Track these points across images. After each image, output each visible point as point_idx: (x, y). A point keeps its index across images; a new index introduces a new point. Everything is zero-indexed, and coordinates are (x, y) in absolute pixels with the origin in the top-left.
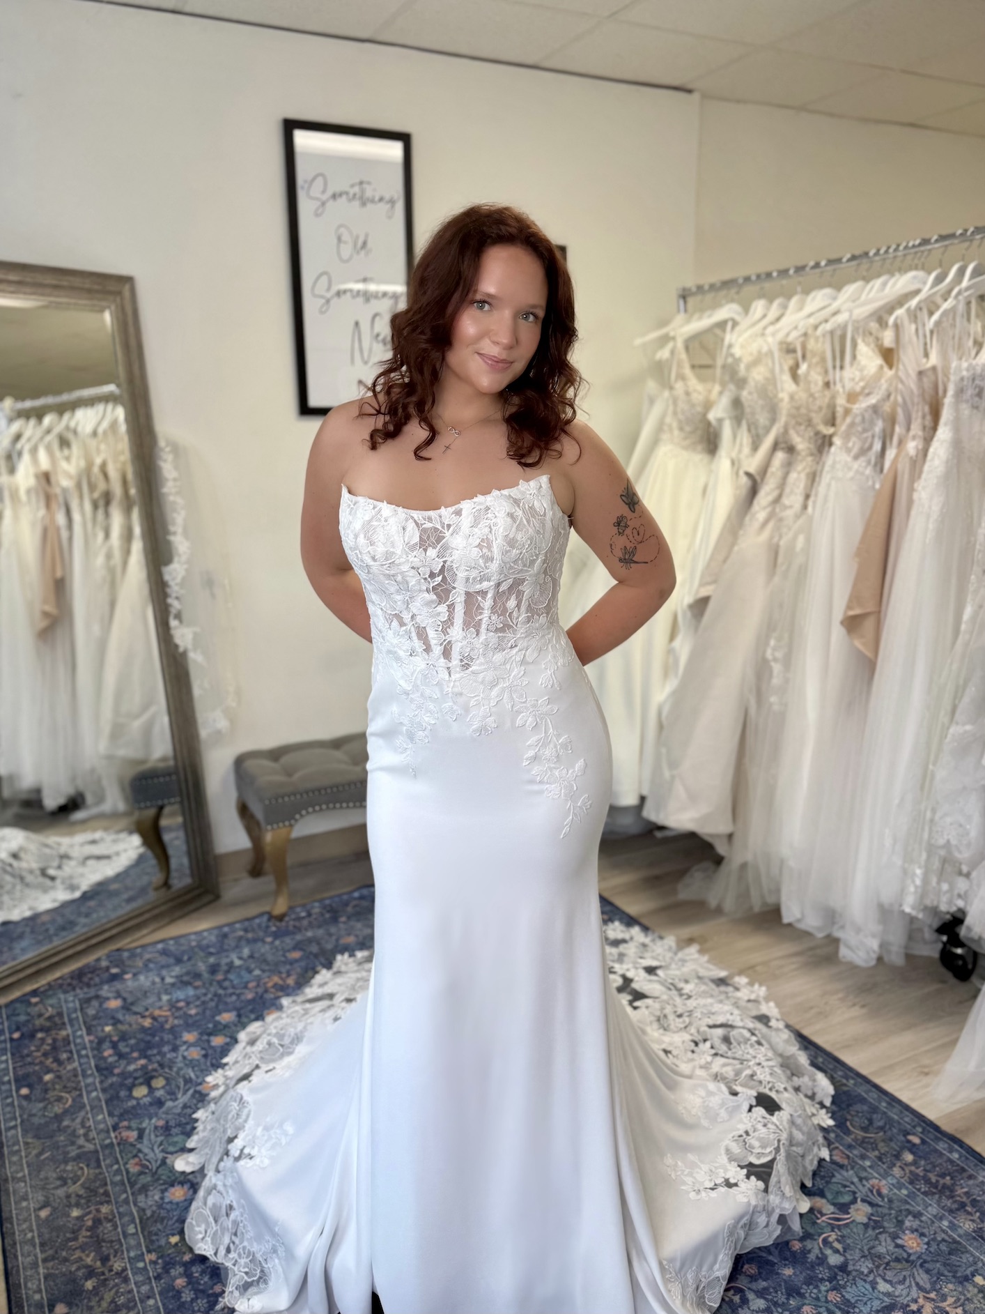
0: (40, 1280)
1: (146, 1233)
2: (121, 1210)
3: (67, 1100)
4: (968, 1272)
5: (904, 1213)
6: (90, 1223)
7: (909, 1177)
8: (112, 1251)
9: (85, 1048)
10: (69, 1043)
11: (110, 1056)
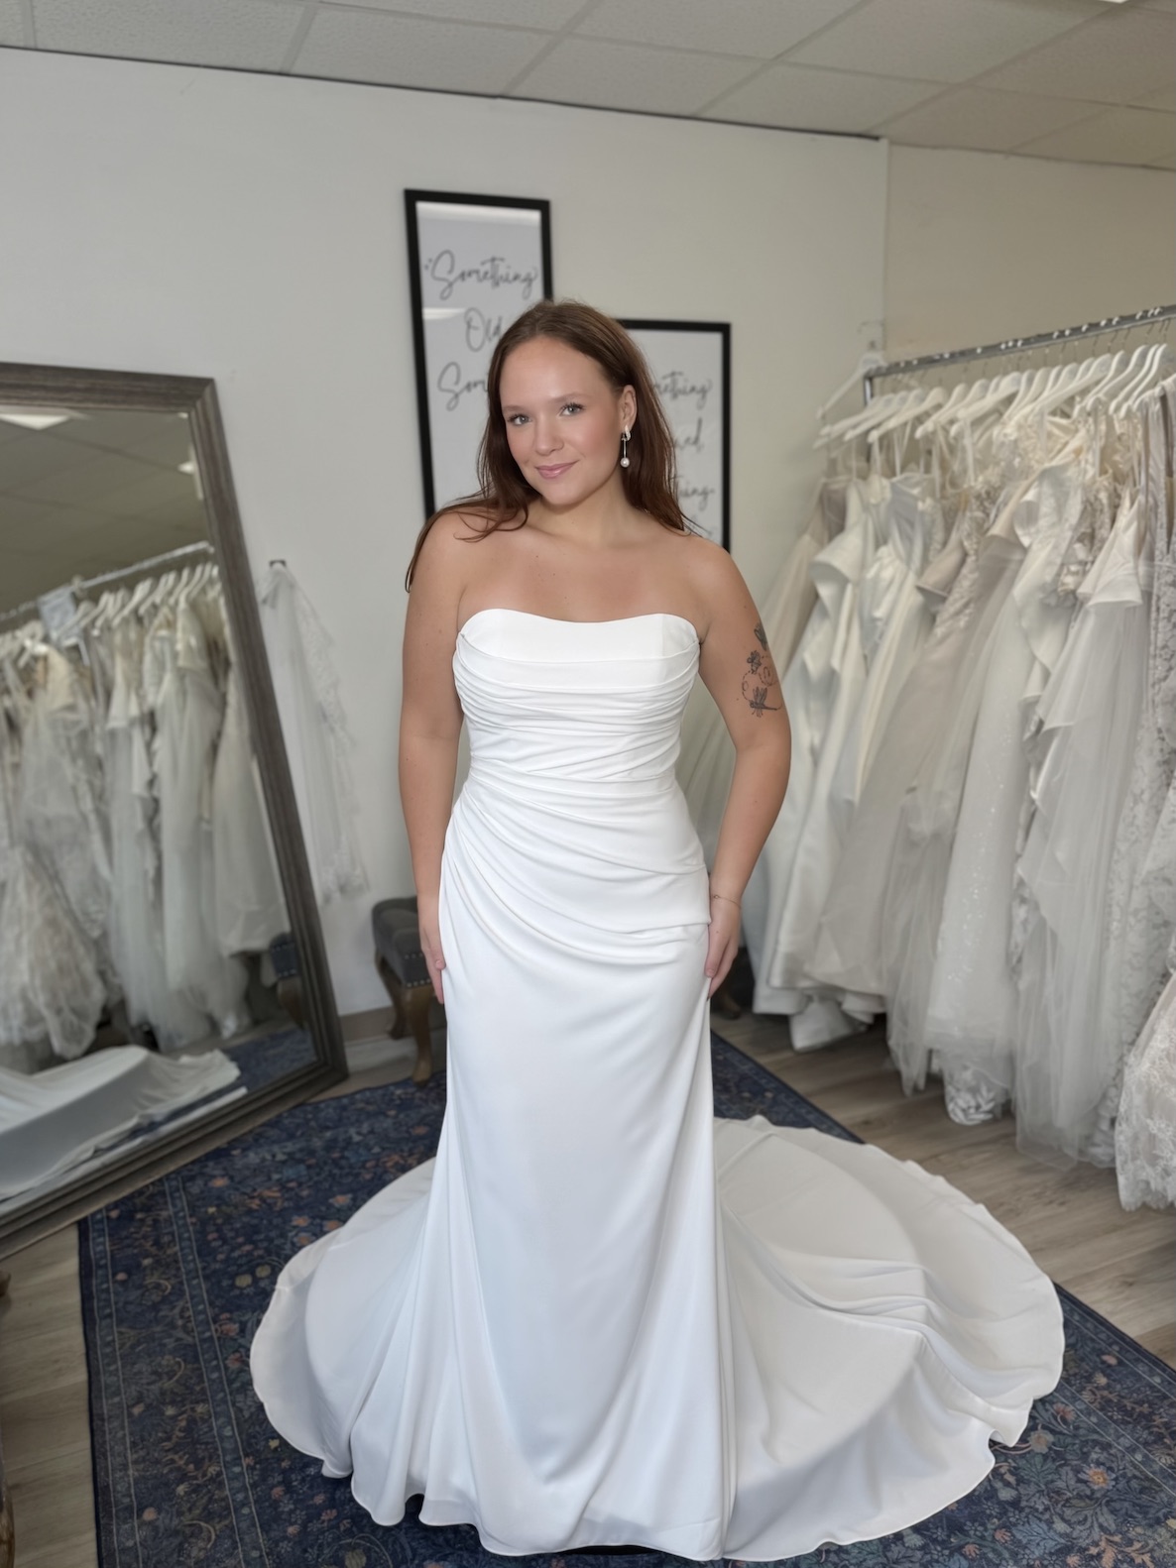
0: (129, 1484)
1: (244, 1437)
2: (218, 1409)
3: (167, 1288)
4: (1160, 1514)
5: (1090, 1443)
6: (183, 1424)
7: (1100, 1403)
8: (206, 1454)
9: (188, 1231)
10: (171, 1224)
11: (214, 1240)
